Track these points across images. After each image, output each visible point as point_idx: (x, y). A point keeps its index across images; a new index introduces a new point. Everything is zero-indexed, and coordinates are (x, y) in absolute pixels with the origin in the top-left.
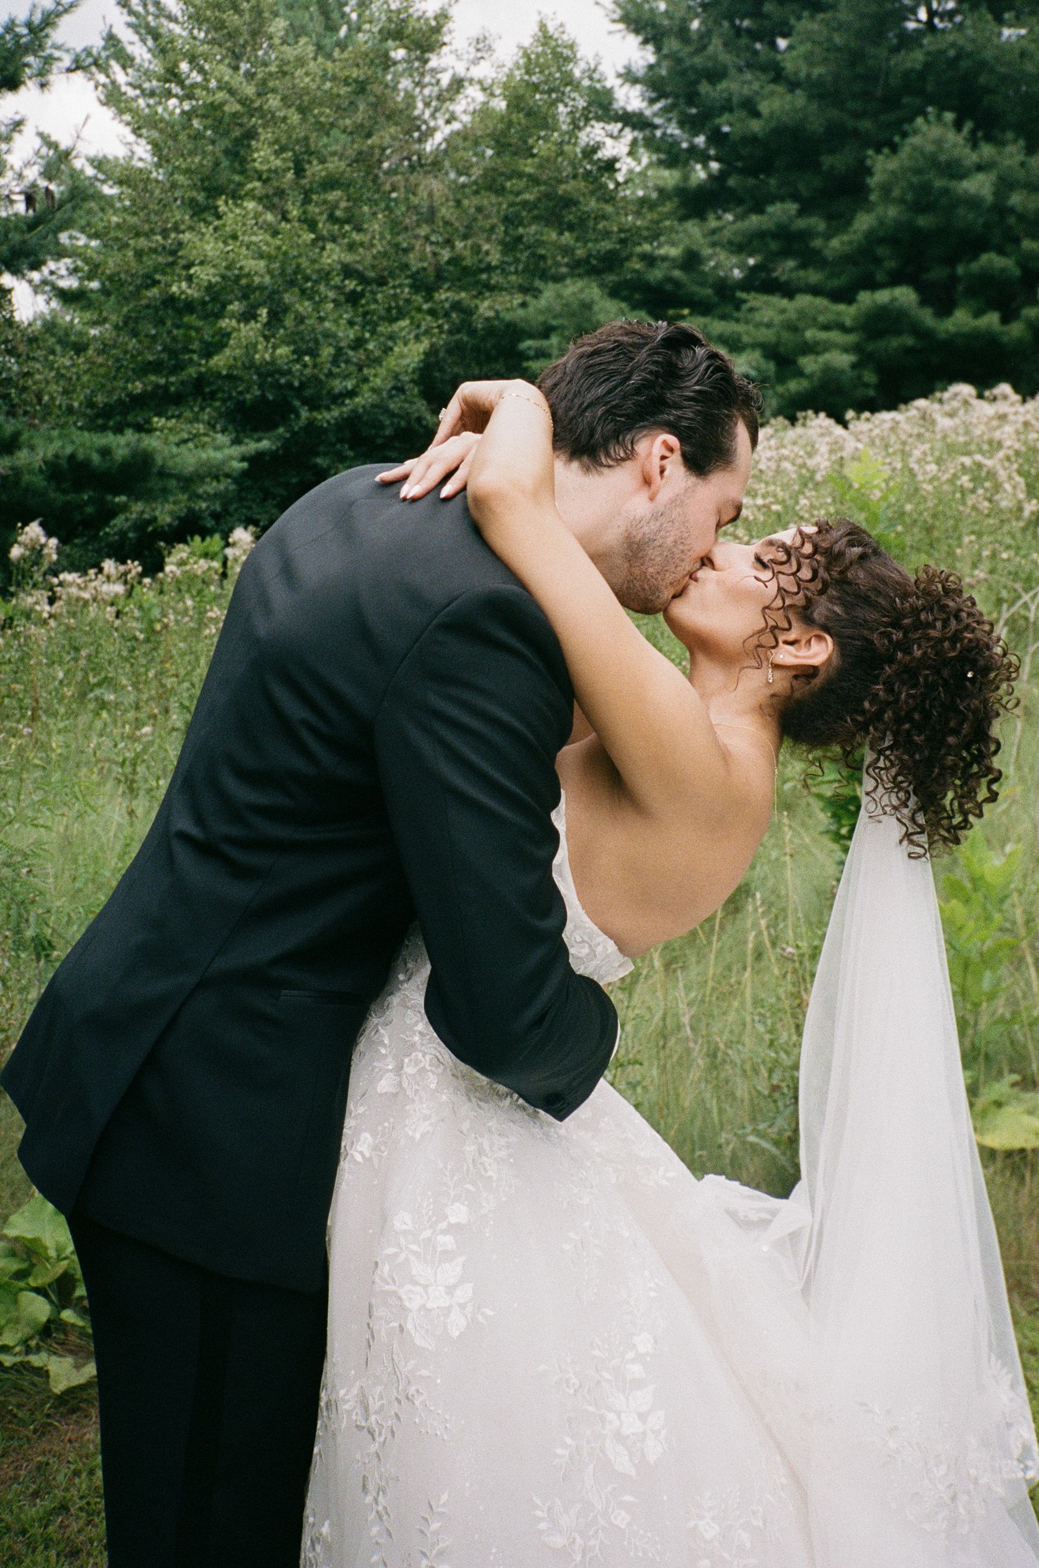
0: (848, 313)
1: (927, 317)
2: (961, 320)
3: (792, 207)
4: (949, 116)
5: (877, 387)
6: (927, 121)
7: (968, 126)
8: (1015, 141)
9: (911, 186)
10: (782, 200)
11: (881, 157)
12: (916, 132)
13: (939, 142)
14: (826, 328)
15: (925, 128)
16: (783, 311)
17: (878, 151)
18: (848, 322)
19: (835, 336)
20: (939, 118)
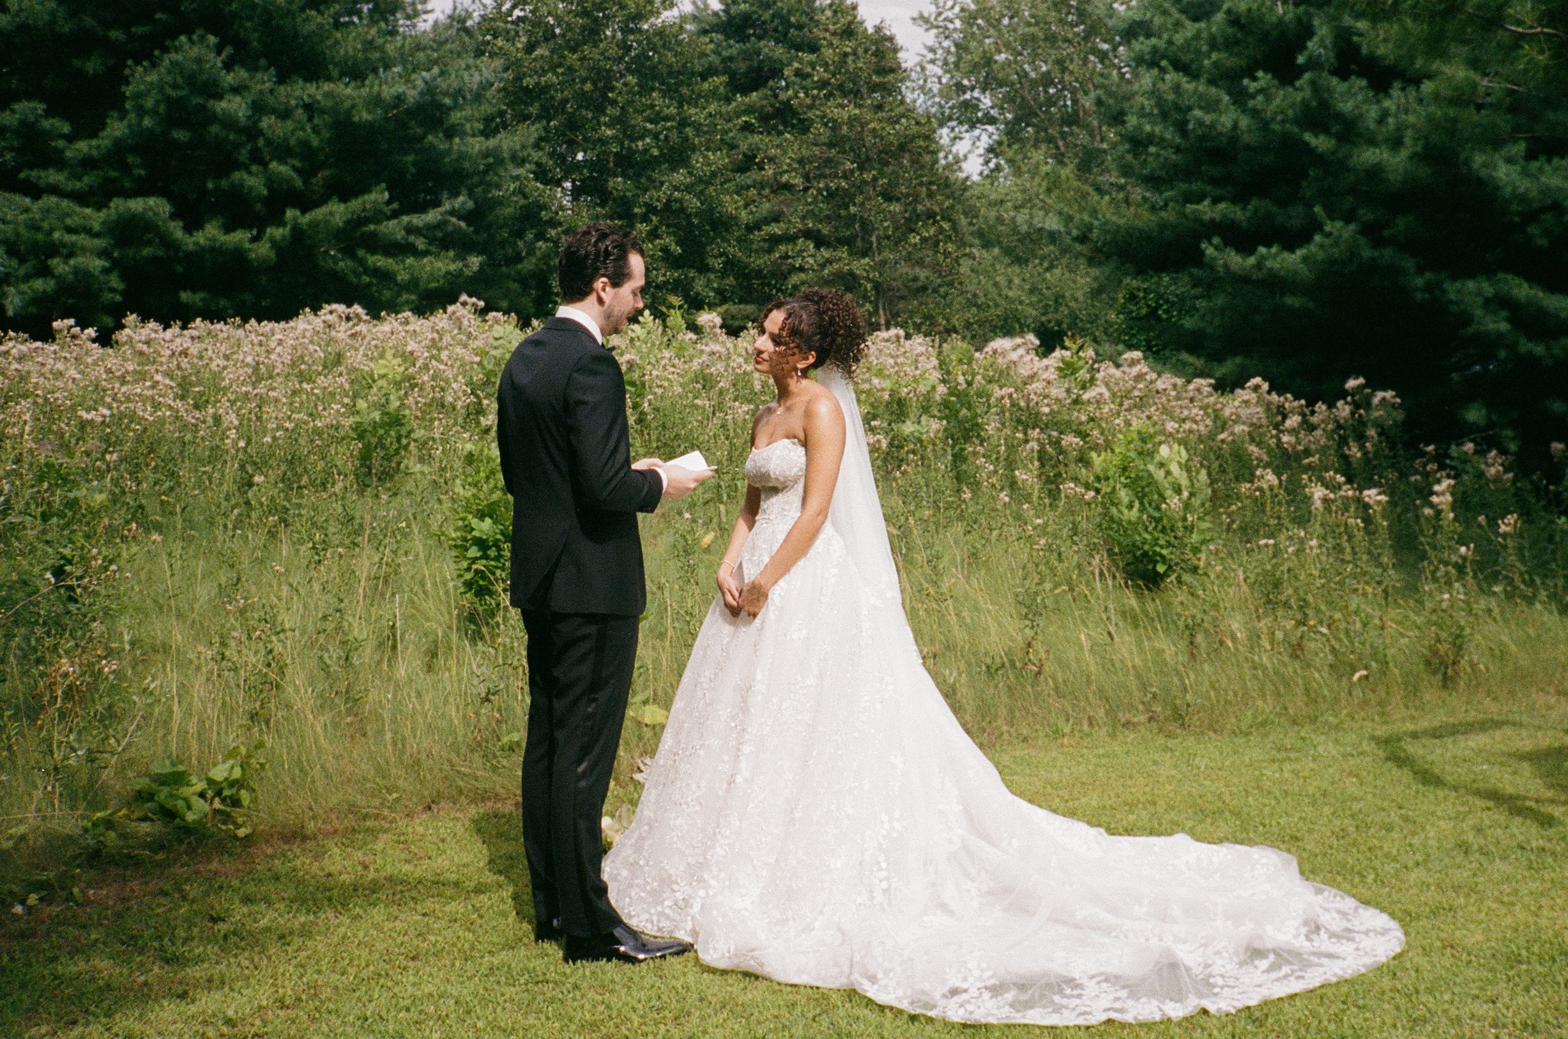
0: (96, 218)
1: (176, 230)
2: (211, 233)
3: (41, 107)
4: (212, 39)
5: (124, 293)
6: (190, 40)
7: (228, 50)
8: (267, 69)
9: (168, 99)
10: (29, 97)
11: (140, 69)
12: (177, 50)
13: (199, 61)
14: (70, 230)
15: (187, 47)
16: (27, 210)
17: (138, 62)
18: (97, 227)
19: (82, 239)
20: (202, 39)
